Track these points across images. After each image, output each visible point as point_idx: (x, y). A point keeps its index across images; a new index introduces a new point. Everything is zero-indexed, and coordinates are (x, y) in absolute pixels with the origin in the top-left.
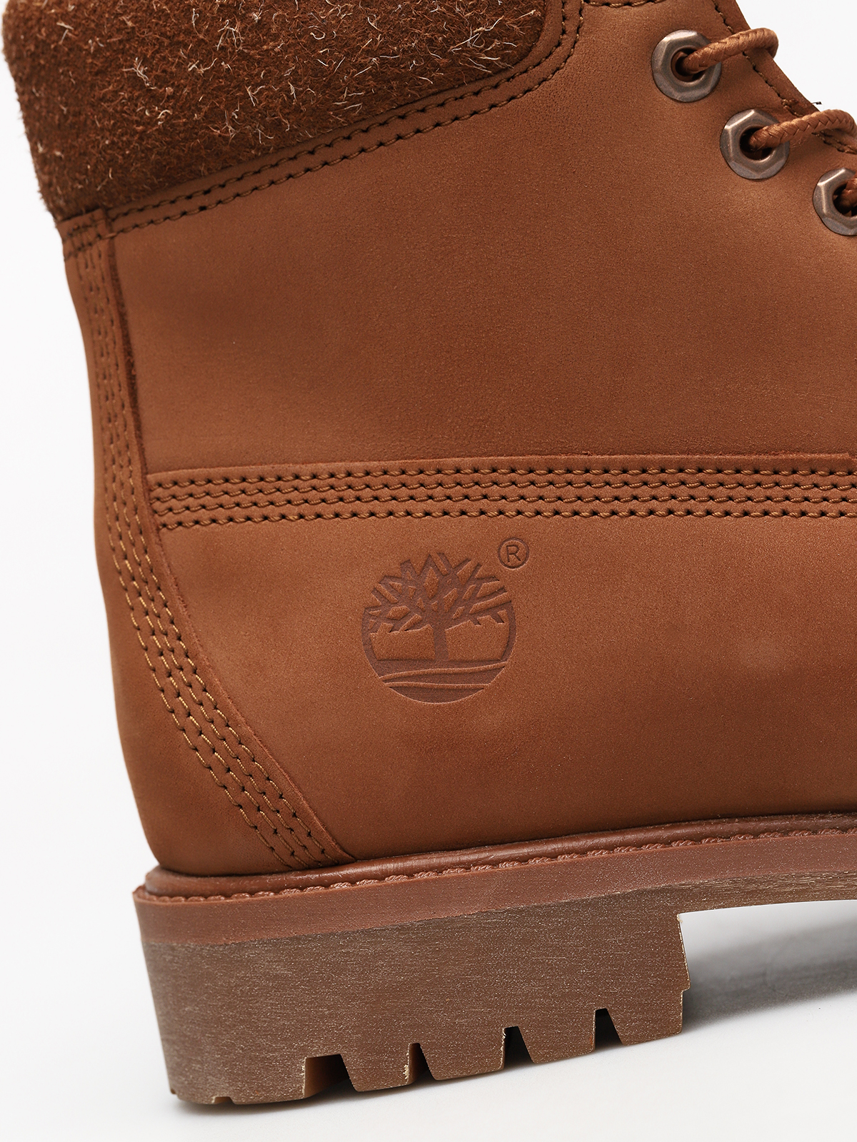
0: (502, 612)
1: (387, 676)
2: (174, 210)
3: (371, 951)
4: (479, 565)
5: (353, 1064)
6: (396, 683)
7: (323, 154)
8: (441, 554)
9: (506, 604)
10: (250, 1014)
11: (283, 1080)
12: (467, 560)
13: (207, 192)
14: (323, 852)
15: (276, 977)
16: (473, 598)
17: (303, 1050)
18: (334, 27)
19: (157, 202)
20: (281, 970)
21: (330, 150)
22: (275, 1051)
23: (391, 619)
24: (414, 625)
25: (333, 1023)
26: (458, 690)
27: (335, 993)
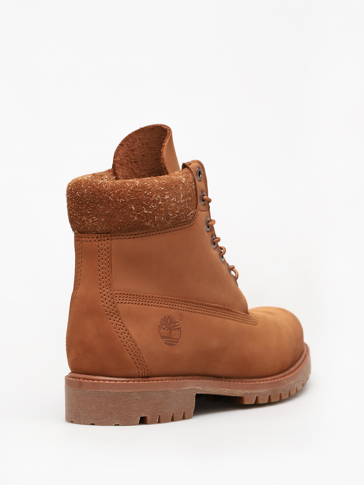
0: (179, 329)
1: (163, 340)
2: (128, 237)
3: (156, 396)
4: (176, 319)
5: (149, 418)
6: (165, 341)
7: (160, 232)
8: (170, 316)
9: (180, 328)
10: (130, 407)
11: (134, 421)
12: (174, 318)
13: (135, 235)
14: (148, 374)
15: (138, 399)
16: (175, 326)
17: (140, 415)
18: (172, 207)
19: (123, 235)
20: (139, 398)
21: (161, 231)
22: (134, 415)
23: (163, 328)
24: (167, 330)
25: (147, 410)
26: (173, 344)
27: (149, 404)
